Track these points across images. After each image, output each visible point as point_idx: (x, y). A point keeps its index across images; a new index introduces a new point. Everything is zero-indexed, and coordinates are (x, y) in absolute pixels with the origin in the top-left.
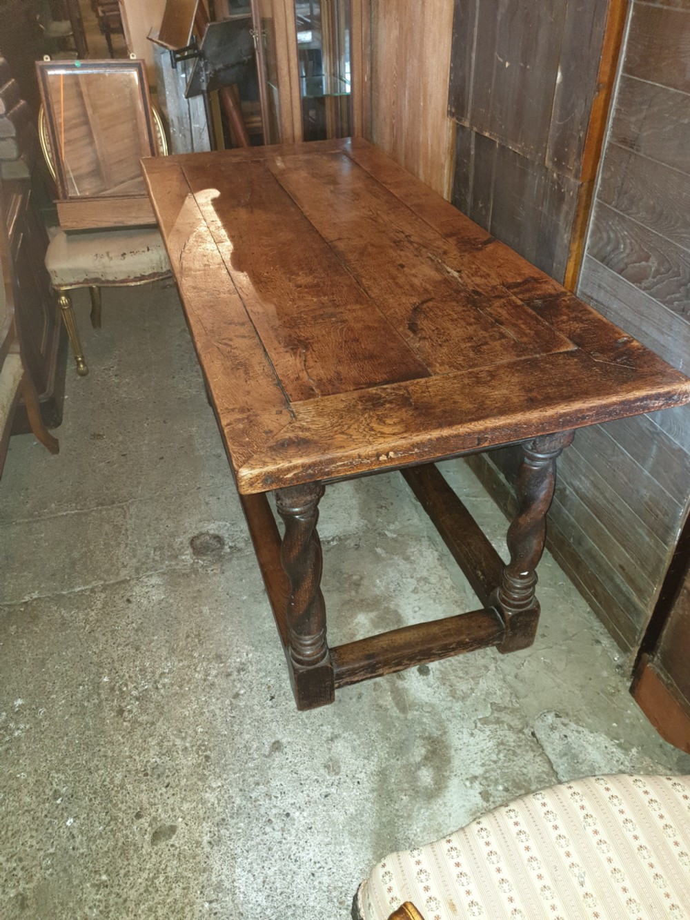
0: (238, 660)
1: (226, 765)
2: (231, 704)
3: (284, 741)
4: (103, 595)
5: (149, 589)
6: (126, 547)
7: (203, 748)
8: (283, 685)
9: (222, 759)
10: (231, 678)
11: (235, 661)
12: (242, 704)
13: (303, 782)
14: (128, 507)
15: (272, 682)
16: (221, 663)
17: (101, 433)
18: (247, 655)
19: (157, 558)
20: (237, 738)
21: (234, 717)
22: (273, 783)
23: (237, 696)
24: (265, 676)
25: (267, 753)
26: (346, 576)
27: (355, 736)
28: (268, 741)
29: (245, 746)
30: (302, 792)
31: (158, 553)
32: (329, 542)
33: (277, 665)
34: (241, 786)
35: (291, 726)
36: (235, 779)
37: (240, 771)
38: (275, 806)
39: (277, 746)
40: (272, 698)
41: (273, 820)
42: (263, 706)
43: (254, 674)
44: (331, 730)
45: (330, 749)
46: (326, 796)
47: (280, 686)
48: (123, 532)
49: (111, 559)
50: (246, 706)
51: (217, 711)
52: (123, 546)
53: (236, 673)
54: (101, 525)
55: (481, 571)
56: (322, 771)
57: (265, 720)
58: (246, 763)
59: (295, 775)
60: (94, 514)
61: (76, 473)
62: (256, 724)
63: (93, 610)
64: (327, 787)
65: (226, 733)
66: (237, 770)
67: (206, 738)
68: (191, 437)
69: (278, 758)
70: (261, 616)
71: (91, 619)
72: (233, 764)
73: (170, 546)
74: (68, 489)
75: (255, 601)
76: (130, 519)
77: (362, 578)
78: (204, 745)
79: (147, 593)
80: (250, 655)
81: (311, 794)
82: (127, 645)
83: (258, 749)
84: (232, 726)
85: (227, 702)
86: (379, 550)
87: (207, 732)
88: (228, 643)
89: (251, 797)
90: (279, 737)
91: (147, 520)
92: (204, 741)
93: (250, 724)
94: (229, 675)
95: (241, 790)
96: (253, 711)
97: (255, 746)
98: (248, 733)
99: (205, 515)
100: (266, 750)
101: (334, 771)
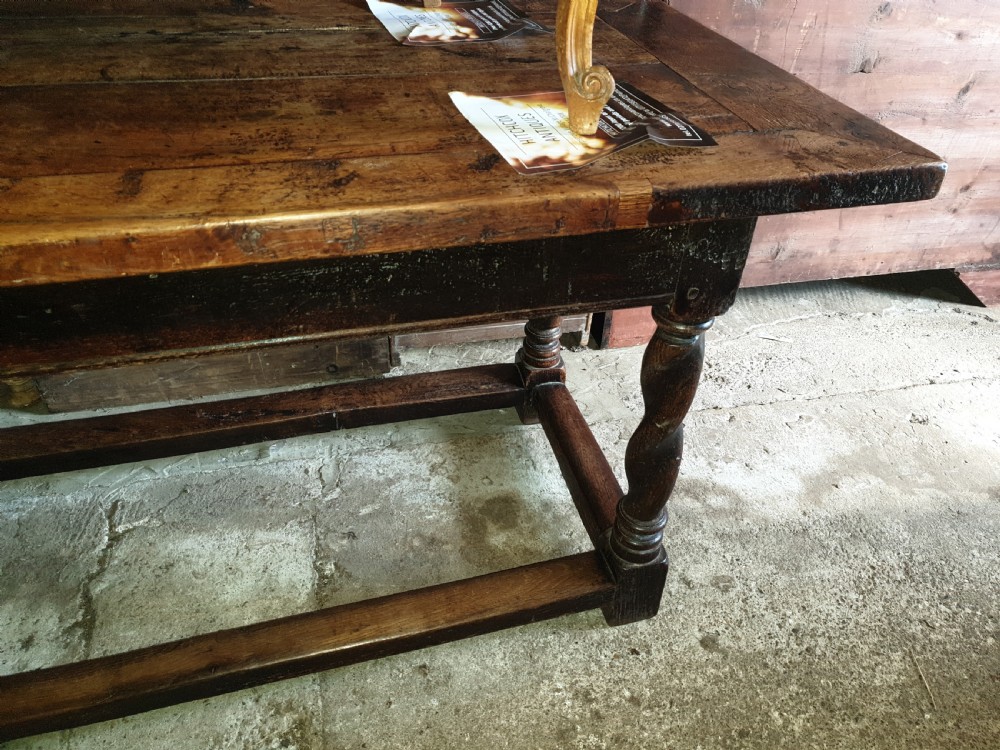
0: (568, 703)
1: (748, 707)
2: (650, 707)
3: (699, 635)
7: (728, 742)
8: (611, 638)
9: (741, 714)
10: (602, 712)
11: (570, 708)
12: (648, 693)
13: (751, 615)
15: (608, 653)
16: (574, 729)
18: (558, 690)
20: (704, 694)
21: (671, 703)
22: (761, 647)
23: (635, 701)
24: (598, 662)
25: (721, 656)
26: (411, 555)
27: (680, 559)
28: (701, 654)
29: (716, 683)
30: (763, 615)
33: (576, 646)
34: (774, 686)
35: (677, 627)
36: (765, 693)
37: (752, 688)
38: (788, 645)
39: (708, 643)
40: (634, 652)
41: (805, 647)
42: (650, 663)
43: (593, 678)
44: (675, 583)
45: (702, 585)
46: (761, 592)
47: (613, 641)
50: (651, 686)
51: (665, 727)
53: (594, 705)
55: (482, 384)
56: (732, 594)
57: (671, 661)
58: (741, 681)
59: (744, 623)
62: (678, 671)
64: (751, 590)
65: (699, 711)
66: (751, 692)
67: (712, 739)
69: (724, 641)
70: (478, 673)
72: (745, 698)
75: (446, 684)
77: (420, 535)
78: (724, 741)
80: (560, 685)
81: (763, 607)
83: (716, 666)
84: (687, 703)
85: (648, 713)
86: (364, 511)
87: (703, 739)
88: (534, 722)
89: (785, 672)
90: (694, 642)
92: (716, 742)
93: (680, 680)
94: (597, 715)
95: (779, 685)
96: (658, 676)
97: (713, 670)
98: (695, 680)
100: (715, 656)
101: (729, 581)
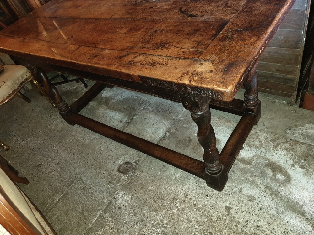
0: (182, 194)
1: (220, 230)
2: (197, 209)
3: (227, 205)
4: (107, 214)
5: (123, 198)
6: (96, 192)
7: (205, 231)
8: (206, 188)
9: (216, 229)
10: (186, 201)
11: (181, 195)
12: (200, 206)
13: (249, 212)
14: (81, 179)
15: (201, 191)
16: (177, 200)
17: (40, 163)
18: (182, 190)
19: (113, 186)
20: (212, 218)
21: (202, 212)
22: (241, 221)
23: (195, 205)
24: (197, 191)
25: (227, 214)
26: (183, 141)
27: (246, 184)
28: (223, 209)
29: (218, 218)
30: (252, 215)
31: (111, 184)
32: (165, 135)
33: (196, 184)
34: (232, 232)
35: (224, 198)
36: (228, 231)
37: (226, 227)
38: (251, 228)
39: (228, 209)
40: (207, 195)
41: (255, 232)
42: (208, 201)
43: (192, 193)
44: (237, 188)
45: (244, 194)
46: (261, 209)
47: (205, 190)
48: (89, 188)
49: (95, 200)
50: (202, 206)
51: (195, 216)
52: (95, 193)
53: (186, 199)
54: (77, 193)
55: (230, 105)
56: (250, 203)
57: (213, 204)
58: (225, 223)
59: (244, 212)
60: (70, 191)
61: (46, 183)
62: (212, 208)
63: (109, 223)
64: (257, 206)
65: (206, 220)
66: (224, 228)
67: (202, 227)
68: (77, 140)
69: (233, 212)
70: (172, 174)
71: (112, 226)
72: (221, 227)
73: (113, 179)
74: (49, 191)
75: (164, 171)
76: (86, 182)
77: (190, 138)
78: (204, 230)
79: (123, 200)
80: (184, 189)
81: (256, 213)
82: (137, 223)
83: (223, 215)
84: (206, 216)
85: (195, 210)
86: (184, 126)
87: (200, 225)
88: (172, 192)
89: (240, 232)
90: (224, 205)
91: (93, 177)
92: (202, 229)
93: (210, 210)
94: (184, 201)
95: (234, 233)
96: (206, 205)
97: (221, 215)
98: (214, 213)
99: (113, 160)
100: (226, 213)
101: (253, 199)
